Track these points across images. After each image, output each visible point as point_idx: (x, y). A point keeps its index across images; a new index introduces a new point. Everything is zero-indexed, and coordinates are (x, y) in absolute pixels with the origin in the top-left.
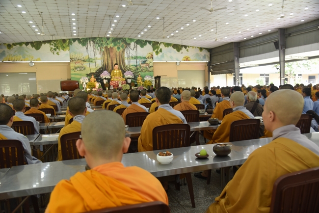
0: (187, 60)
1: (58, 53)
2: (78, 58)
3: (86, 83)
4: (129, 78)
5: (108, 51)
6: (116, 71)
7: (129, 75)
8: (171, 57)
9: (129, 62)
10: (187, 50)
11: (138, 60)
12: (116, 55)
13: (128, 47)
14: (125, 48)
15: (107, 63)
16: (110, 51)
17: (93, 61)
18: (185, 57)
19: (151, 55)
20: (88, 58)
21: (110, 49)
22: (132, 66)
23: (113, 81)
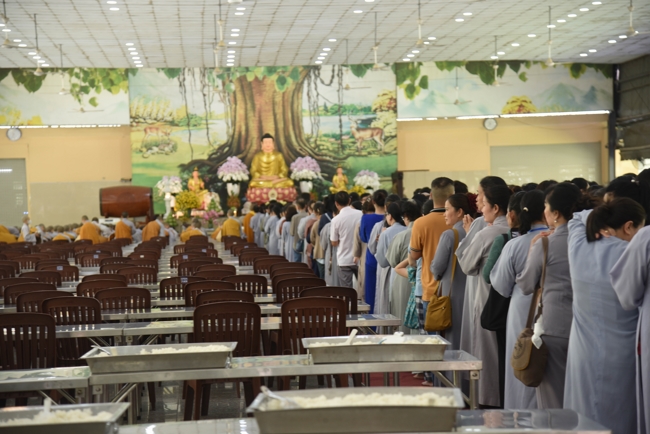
0: (519, 111)
1: (93, 102)
2: (154, 116)
4: (303, 180)
6: (268, 157)
7: (304, 169)
9: (316, 124)
10: (523, 77)
11: (345, 119)
12: (274, 104)
13: (313, 77)
14: (304, 79)
15: (243, 128)
16: (254, 90)
17: (200, 124)
18: (513, 102)
19: (391, 99)
20: (185, 115)
21: (253, 85)
22: (325, 139)
23: (254, 187)
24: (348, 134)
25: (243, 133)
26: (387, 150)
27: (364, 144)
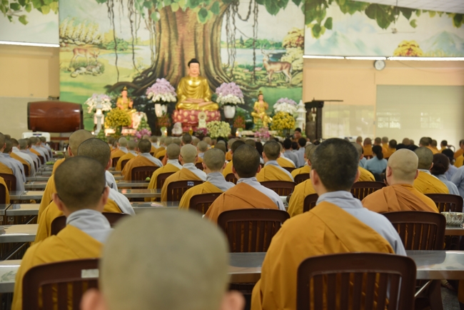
0: (408, 55)
1: (22, 19)
2: (83, 37)
3: (104, 112)
4: (228, 104)
5: (171, 22)
6: (194, 82)
7: (230, 94)
8: (360, 45)
9: (233, 55)
10: (413, 24)
11: (258, 52)
12: (195, 34)
13: (232, 12)
14: (223, 13)
15: (167, 55)
16: (178, 21)
17: (126, 49)
18: (404, 45)
19: (299, 37)
20: (113, 39)
21: (177, 16)
22: (240, 69)
23: (182, 108)
24: (260, 66)
25: (166, 60)
26: (294, 83)
27: (274, 76)
